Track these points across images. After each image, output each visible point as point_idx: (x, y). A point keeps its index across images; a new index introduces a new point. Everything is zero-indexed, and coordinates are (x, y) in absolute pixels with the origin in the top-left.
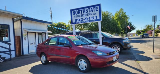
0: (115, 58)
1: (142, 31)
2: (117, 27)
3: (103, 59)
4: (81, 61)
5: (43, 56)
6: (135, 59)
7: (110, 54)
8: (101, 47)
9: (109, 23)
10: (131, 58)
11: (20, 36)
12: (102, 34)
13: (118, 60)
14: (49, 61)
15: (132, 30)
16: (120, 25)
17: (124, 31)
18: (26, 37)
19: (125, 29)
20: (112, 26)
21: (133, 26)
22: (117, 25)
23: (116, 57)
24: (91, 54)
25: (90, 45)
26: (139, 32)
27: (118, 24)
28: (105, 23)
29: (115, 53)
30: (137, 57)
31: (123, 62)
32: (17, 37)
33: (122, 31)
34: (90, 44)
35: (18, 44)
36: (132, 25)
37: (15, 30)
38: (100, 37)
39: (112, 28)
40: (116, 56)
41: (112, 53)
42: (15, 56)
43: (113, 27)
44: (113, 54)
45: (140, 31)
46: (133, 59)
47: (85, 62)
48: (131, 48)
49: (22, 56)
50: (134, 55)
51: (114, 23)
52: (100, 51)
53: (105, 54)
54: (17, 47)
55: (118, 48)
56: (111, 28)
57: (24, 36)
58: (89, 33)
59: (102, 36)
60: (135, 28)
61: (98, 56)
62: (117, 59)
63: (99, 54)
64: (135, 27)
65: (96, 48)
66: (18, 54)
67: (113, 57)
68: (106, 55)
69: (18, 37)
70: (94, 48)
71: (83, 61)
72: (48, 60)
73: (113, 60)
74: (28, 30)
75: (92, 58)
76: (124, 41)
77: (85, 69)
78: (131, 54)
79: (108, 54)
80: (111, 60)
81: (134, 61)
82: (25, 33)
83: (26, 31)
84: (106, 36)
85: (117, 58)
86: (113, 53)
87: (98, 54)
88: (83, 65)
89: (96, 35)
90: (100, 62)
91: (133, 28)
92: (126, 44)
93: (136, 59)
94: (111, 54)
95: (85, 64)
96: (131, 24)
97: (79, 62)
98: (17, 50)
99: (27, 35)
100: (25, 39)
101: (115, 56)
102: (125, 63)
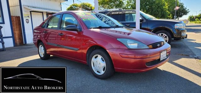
0: (163, 55)
1: (196, 17)
2: (162, 10)
3: (139, 57)
4: (96, 57)
5: (41, 46)
6: (196, 57)
7: (155, 45)
8: (136, 33)
9: (152, 3)
10: (188, 54)
11: (19, 17)
12: (141, 15)
13: (168, 59)
14: (51, 56)
15: (183, 15)
16: (167, 6)
17: (171, 16)
18: (28, 18)
19: (173, 13)
20: (156, 9)
21: (186, 8)
22: (164, 7)
23: (165, 52)
24: (114, 46)
25: (117, 29)
26: (192, 19)
27: (164, 5)
28: (146, 3)
29: (164, 44)
30: (198, 53)
31: (175, 62)
32: (14, 18)
33: (169, 16)
34: (117, 27)
35: (18, 29)
36: (184, 8)
37: (10, 8)
38: (137, 20)
39: (155, 12)
40: (166, 50)
41: (158, 45)
42: (14, 45)
43: (157, 11)
44: (161, 46)
45: (194, 17)
46: (191, 56)
47: (103, 61)
48: (186, 37)
49: (24, 45)
50: (191, 49)
51: (159, 4)
52: (134, 40)
53: (143, 46)
54: (17, 32)
55: (166, 37)
56: (154, 10)
57: (25, 17)
58: (121, 13)
59: (141, 18)
60: (188, 12)
61: (130, 50)
62: (167, 56)
63: (132, 45)
64: (188, 10)
65: (129, 34)
66: (18, 42)
67: (160, 52)
68: (147, 47)
69: (17, 19)
70: (126, 34)
71: (100, 57)
72: (47, 53)
73: (159, 59)
74: (29, 8)
75: (117, 53)
76: (177, 26)
77: (102, 72)
78: (186, 47)
79: (151, 46)
80: (157, 58)
81: (194, 60)
82: (26, 12)
83: (27, 9)
84: (147, 18)
85: (167, 54)
86: (160, 44)
87: (129, 45)
88: (100, 66)
89: (132, 18)
90: (133, 61)
91: (185, 12)
92: (180, 31)
93: (195, 55)
94: (157, 47)
95: (103, 64)
96: (184, 6)
97: (93, 59)
98: (17, 36)
99: (30, 16)
100: (27, 21)
101: (164, 50)
102: (178, 63)
